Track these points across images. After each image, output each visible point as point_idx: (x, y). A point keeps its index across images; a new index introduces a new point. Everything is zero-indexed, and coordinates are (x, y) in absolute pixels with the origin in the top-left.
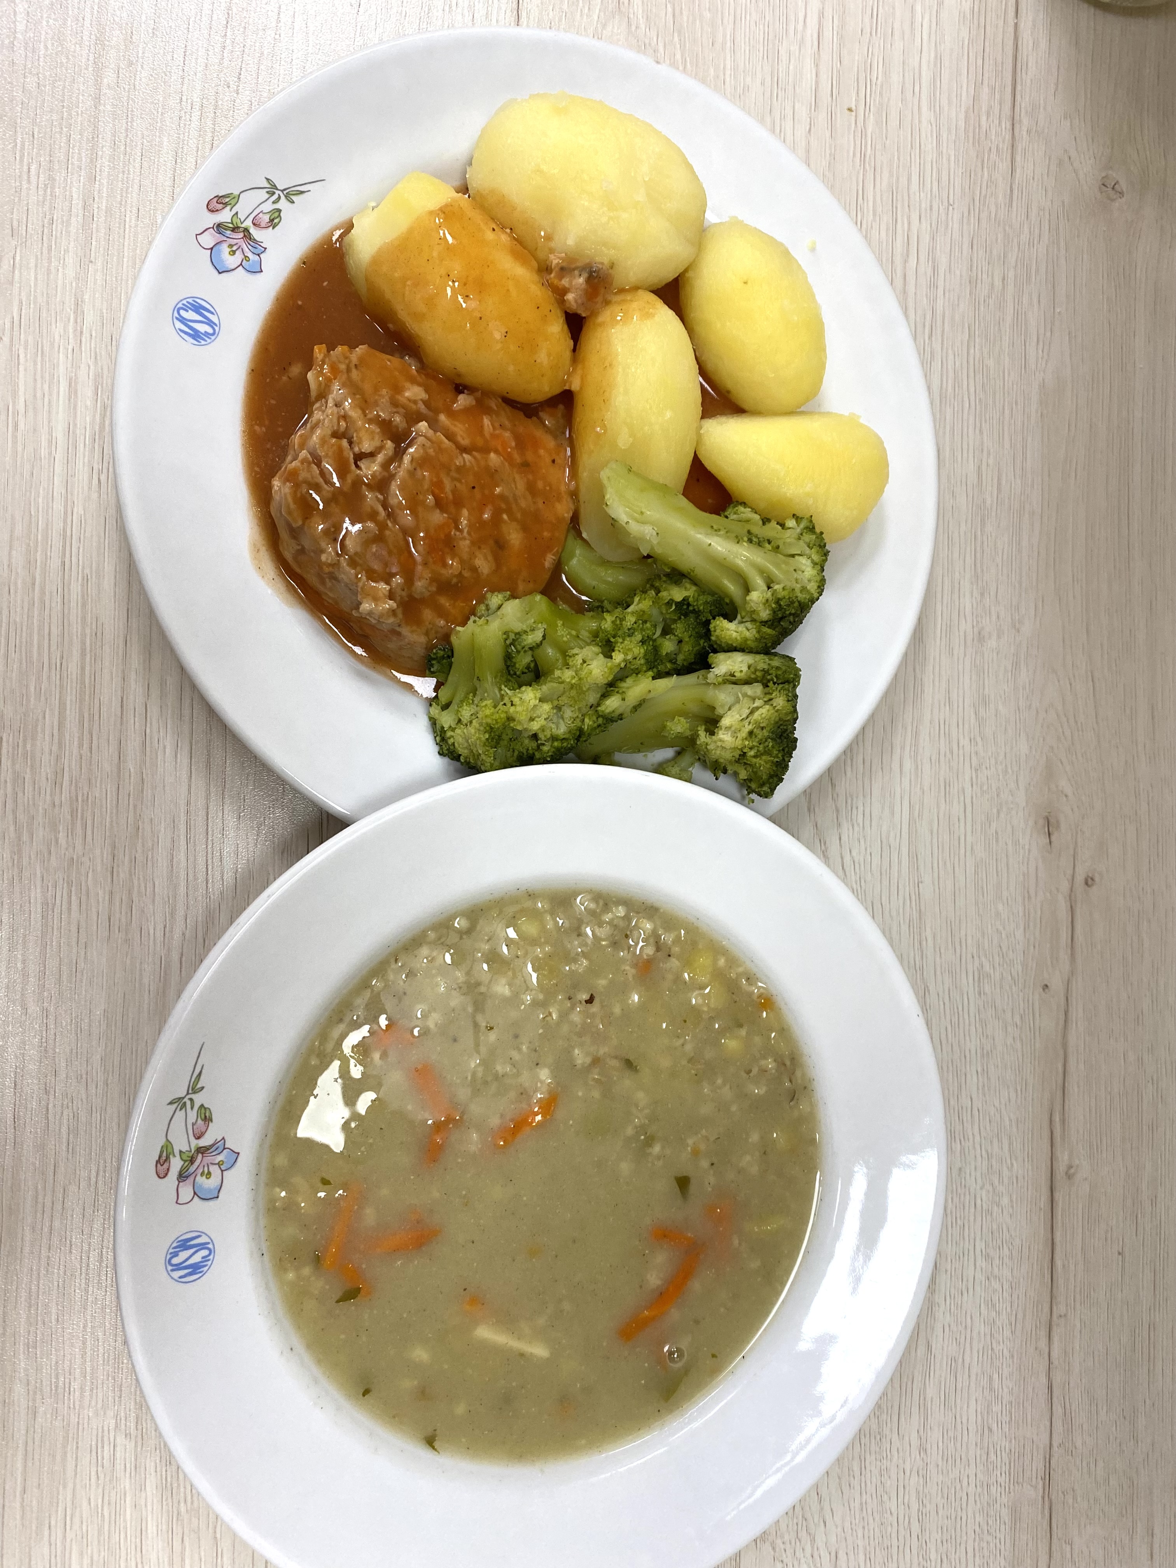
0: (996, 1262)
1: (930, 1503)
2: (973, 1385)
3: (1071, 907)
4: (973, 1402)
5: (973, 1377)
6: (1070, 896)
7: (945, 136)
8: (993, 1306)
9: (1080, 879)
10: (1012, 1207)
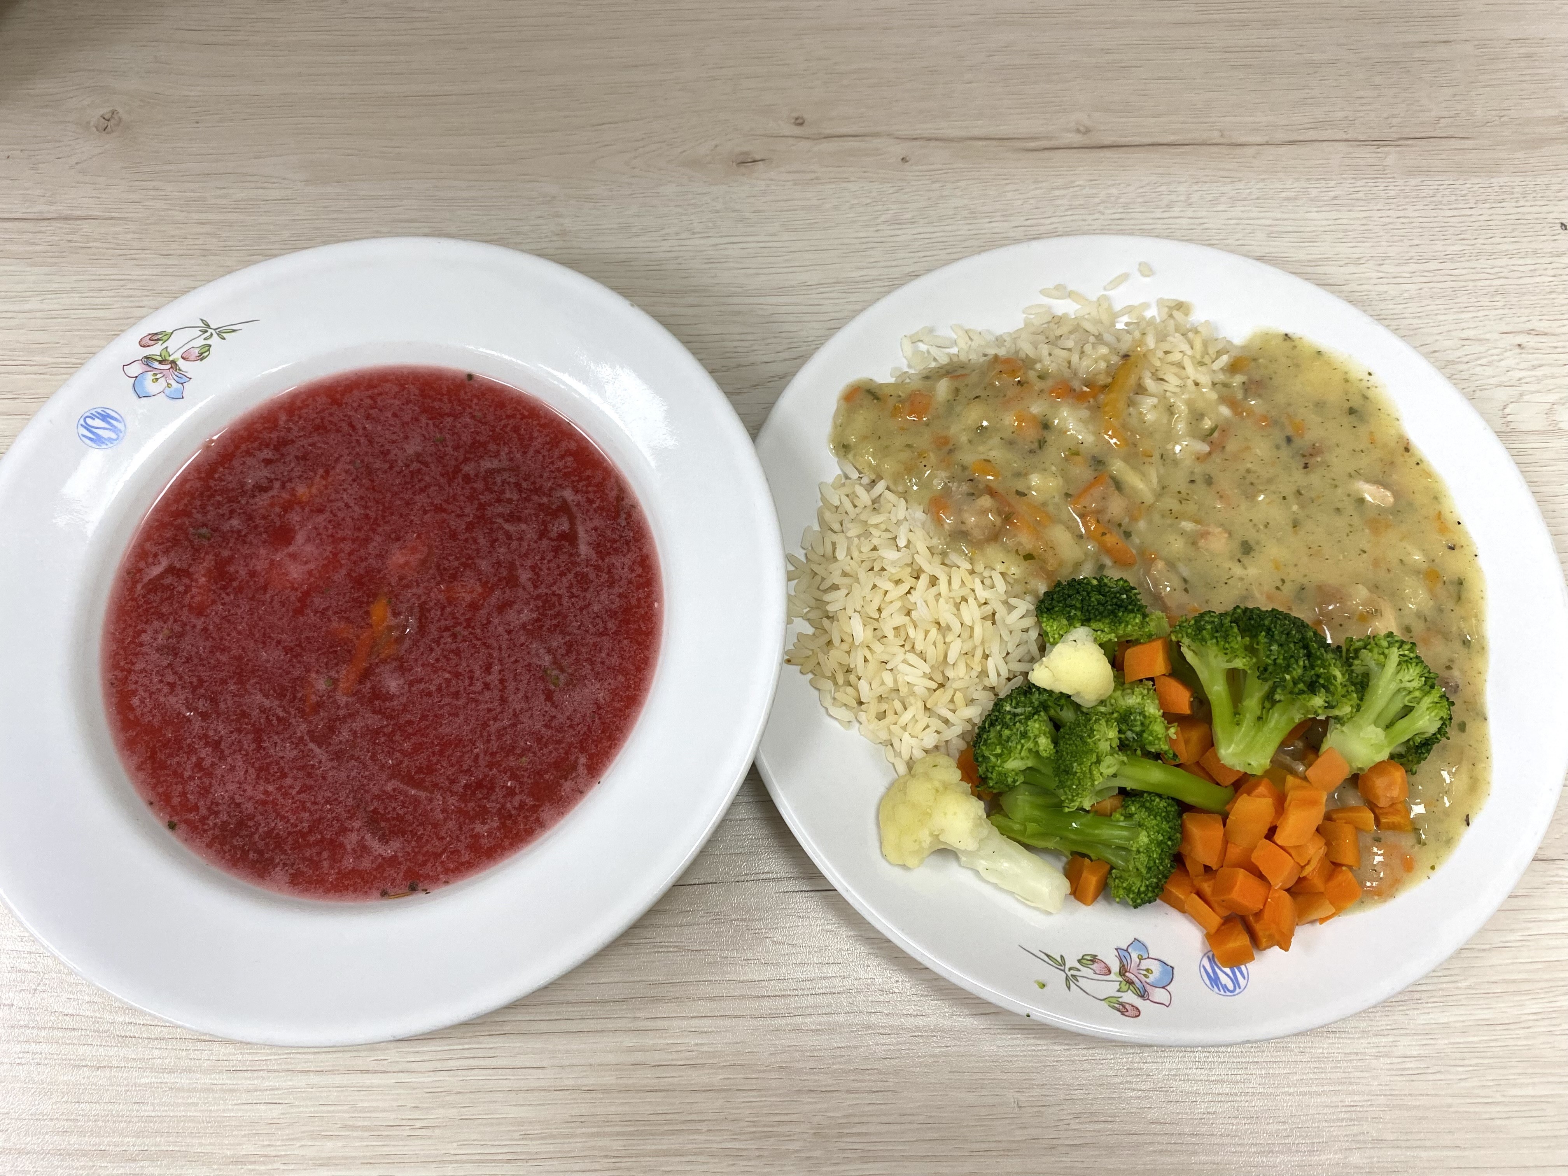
0: (1173, 197)
1: (1408, 252)
2: (1292, 216)
3: (825, 138)
4: (1309, 215)
5: (1285, 216)
6: (814, 139)
7: (56, 285)
8: (1216, 199)
9: (798, 131)
10: (1120, 184)
